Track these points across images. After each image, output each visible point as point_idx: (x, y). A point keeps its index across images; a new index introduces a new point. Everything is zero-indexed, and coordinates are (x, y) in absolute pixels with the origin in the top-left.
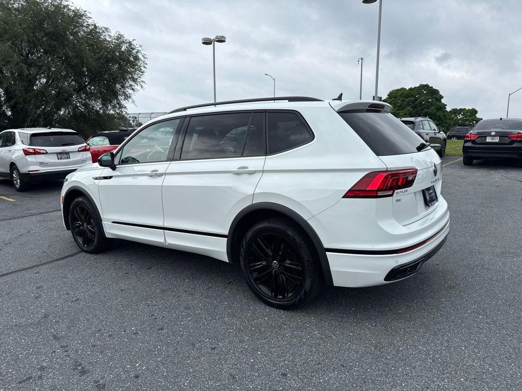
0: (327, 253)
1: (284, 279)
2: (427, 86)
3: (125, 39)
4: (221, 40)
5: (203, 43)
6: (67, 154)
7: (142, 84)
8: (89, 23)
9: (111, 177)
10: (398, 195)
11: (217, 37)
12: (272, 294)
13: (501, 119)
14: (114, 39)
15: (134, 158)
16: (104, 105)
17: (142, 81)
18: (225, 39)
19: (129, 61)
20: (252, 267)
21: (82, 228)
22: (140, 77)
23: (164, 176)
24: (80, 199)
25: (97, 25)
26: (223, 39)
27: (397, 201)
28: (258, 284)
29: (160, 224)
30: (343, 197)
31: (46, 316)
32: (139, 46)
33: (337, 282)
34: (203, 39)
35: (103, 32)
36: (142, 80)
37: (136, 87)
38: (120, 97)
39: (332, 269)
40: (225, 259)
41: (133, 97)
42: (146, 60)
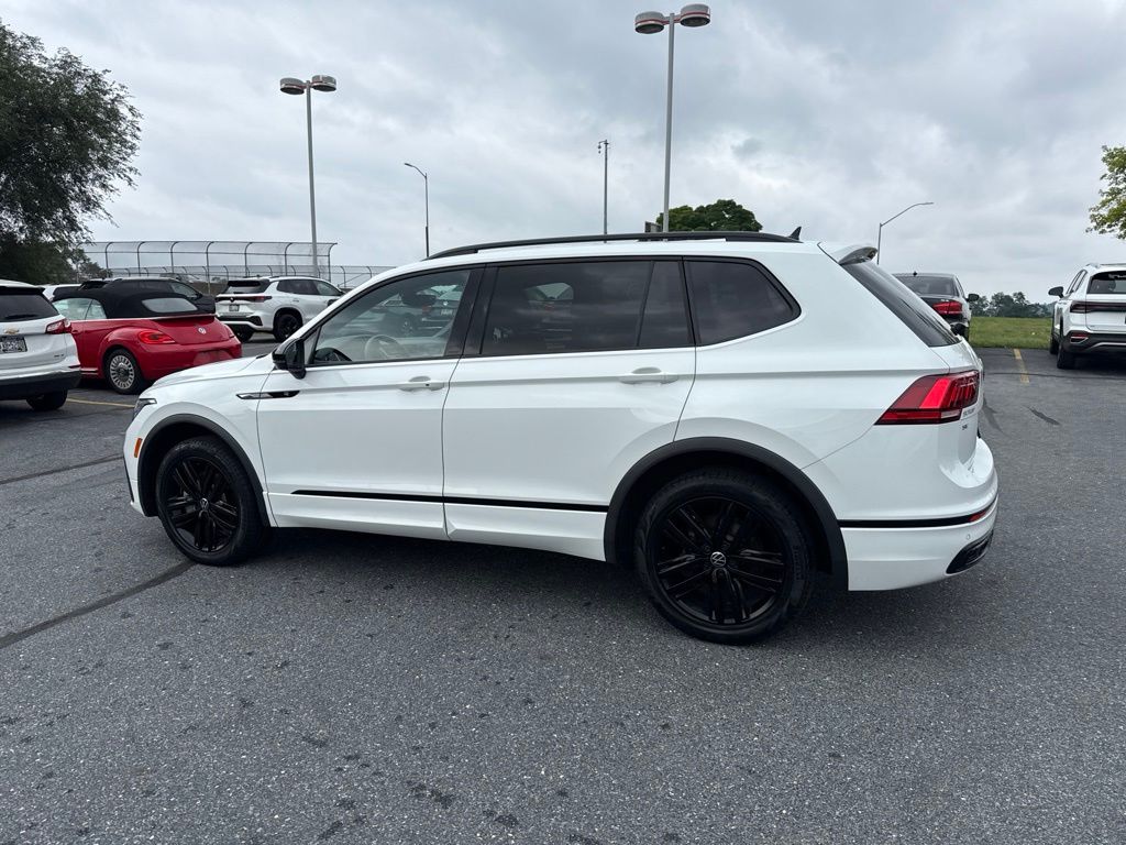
0: (842, 529)
1: (739, 585)
2: (731, 203)
3: (83, 67)
4: (325, 86)
5: (282, 90)
6: (19, 340)
7: (132, 175)
9: (292, 394)
10: (965, 416)
11: (316, 78)
12: (710, 618)
13: (915, 274)
14: (56, 65)
15: (336, 351)
16: (33, 221)
17: (131, 169)
18: (335, 83)
19: (95, 122)
20: (663, 567)
21: (190, 510)
22: (125, 159)
23: (445, 389)
24: (194, 445)
26: (331, 84)
27: (963, 427)
28: (678, 599)
29: (436, 490)
30: (876, 424)
31: (245, 704)
32: (119, 88)
33: (856, 583)
34: (282, 81)
35: (25, 46)
36: (130, 165)
37: (115, 182)
38: (74, 205)
39: (849, 558)
40: (599, 554)
41: (105, 204)
42: (139, 119)
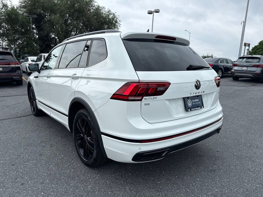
0: (102, 135)
3: (112, 12)
4: (157, 11)
5: (148, 13)
8: (95, 5)
10: (146, 100)
11: (155, 10)
12: (83, 155)
14: (107, 12)
19: (112, 23)
20: (77, 137)
23: (50, 78)
25: (100, 6)
26: (158, 11)
27: (146, 104)
28: (79, 148)
30: (111, 98)
32: (118, 16)
33: (109, 156)
34: (148, 11)
35: (102, 9)
39: (105, 146)
40: (69, 129)
42: (120, 22)
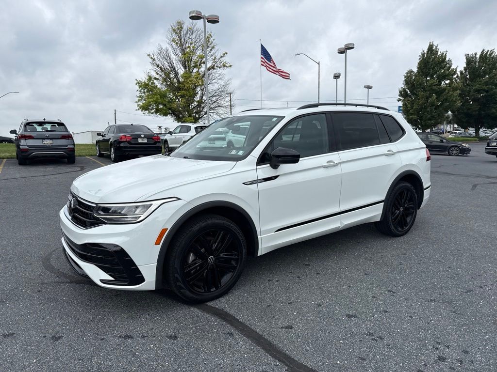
0: (424, 191)
13: (132, 125)
29: (337, 210)
30: (426, 161)
